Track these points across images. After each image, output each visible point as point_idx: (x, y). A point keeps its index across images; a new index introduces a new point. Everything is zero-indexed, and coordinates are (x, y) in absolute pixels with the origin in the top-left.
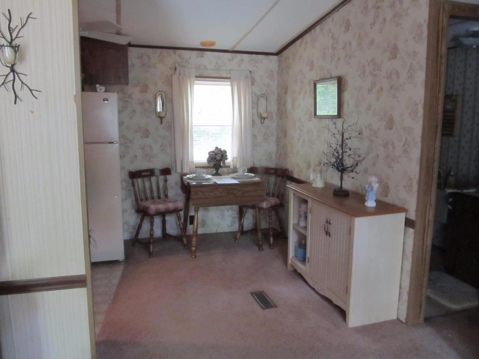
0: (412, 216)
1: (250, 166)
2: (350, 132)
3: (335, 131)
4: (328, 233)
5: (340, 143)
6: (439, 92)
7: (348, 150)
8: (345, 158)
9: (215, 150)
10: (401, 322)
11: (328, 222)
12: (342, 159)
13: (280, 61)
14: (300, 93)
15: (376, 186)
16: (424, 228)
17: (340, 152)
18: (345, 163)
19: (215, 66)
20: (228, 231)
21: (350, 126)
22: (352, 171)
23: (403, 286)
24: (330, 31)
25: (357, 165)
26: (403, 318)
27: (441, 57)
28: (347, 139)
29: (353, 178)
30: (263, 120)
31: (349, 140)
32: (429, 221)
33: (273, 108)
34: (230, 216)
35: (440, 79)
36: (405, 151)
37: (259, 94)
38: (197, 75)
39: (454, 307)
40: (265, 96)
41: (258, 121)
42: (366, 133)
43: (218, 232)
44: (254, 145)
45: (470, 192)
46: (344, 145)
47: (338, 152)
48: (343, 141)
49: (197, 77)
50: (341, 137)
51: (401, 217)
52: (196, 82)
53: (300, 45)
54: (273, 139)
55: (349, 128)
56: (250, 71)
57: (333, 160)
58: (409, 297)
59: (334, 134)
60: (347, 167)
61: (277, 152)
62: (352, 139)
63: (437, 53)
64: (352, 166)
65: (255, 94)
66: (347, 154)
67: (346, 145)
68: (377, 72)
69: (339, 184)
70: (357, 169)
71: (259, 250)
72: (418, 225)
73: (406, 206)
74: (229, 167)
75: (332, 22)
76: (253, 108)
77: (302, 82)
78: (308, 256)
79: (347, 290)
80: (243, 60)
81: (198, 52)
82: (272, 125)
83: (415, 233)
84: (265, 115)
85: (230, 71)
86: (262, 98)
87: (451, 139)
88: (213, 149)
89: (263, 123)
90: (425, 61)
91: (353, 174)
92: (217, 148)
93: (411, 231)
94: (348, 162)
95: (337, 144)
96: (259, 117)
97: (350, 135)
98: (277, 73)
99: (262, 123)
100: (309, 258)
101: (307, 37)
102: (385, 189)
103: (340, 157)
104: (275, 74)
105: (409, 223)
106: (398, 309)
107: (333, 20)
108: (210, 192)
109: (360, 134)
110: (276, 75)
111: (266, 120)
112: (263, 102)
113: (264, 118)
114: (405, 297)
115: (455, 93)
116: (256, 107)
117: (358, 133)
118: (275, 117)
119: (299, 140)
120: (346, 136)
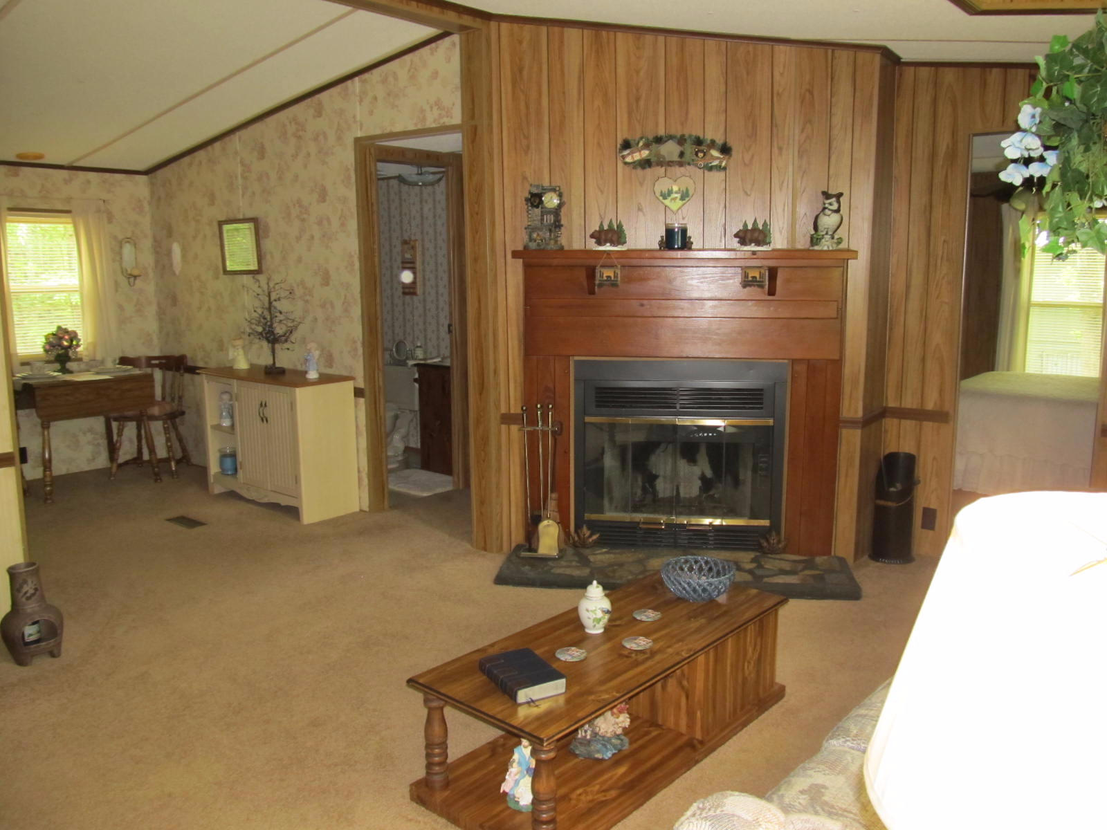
0: (361, 384)
1: (119, 355)
2: (277, 292)
3: (259, 291)
4: (264, 419)
5: (267, 305)
6: (374, 243)
7: (278, 314)
8: (275, 325)
9: (57, 331)
10: (365, 512)
11: (263, 405)
12: (271, 326)
13: (152, 184)
14: (195, 238)
15: (317, 353)
16: (375, 396)
17: (268, 317)
18: (275, 332)
19: (40, 192)
20: (87, 469)
21: (277, 284)
22: (286, 341)
23: (361, 469)
24: (236, 153)
25: (291, 332)
26: (366, 507)
27: (372, 204)
28: (275, 300)
29: (288, 349)
30: (132, 280)
31: (278, 302)
32: (379, 388)
33: (148, 259)
34: (89, 443)
35: (373, 228)
36: (346, 310)
37: (120, 237)
38: (10, 206)
39: (425, 494)
40: (132, 240)
41: (123, 281)
42: (299, 292)
43: (70, 472)
44: (122, 321)
45: (435, 362)
46: (272, 308)
47: (265, 318)
48: (270, 303)
49: (10, 209)
50: (267, 299)
51: (349, 387)
52: (10, 218)
53: (190, 164)
54: (151, 311)
55: (277, 287)
56: (104, 201)
57: (260, 329)
58: (369, 480)
59: (258, 295)
60: (280, 336)
61: (160, 332)
62: (282, 300)
63: (368, 202)
64: (285, 334)
65: (115, 238)
66: (277, 320)
67: (275, 308)
68: (305, 216)
69: (271, 362)
70: (293, 338)
71: (156, 481)
72: (367, 393)
73: (352, 374)
74: (80, 360)
75: (240, 141)
76: (114, 261)
77: (198, 221)
78: (240, 460)
79: (297, 480)
80: (89, 182)
81: (7, 167)
82: (149, 287)
83: (366, 402)
84: (136, 272)
85: (69, 200)
86: (127, 244)
87: (415, 298)
88: (53, 329)
89: (132, 284)
90: (355, 208)
91: (286, 345)
92: (59, 328)
93: (362, 400)
94: (279, 330)
95: (263, 308)
96: (125, 275)
97: (278, 296)
98: (150, 204)
99: (130, 284)
100: (241, 463)
101: (201, 154)
102: (329, 359)
103: (269, 323)
104: (146, 204)
105: (358, 393)
106: (360, 498)
107: (240, 138)
108: (67, 395)
109: (291, 293)
110: (147, 207)
111: (138, 281)
112: (128, 250)
113: (135, 277)
114: (365, 481)
115: (413, 238)
116: (118, 258)
117: (288, 293)
118: (151, 275)
119: (200, 308)
120: (273, 296)
